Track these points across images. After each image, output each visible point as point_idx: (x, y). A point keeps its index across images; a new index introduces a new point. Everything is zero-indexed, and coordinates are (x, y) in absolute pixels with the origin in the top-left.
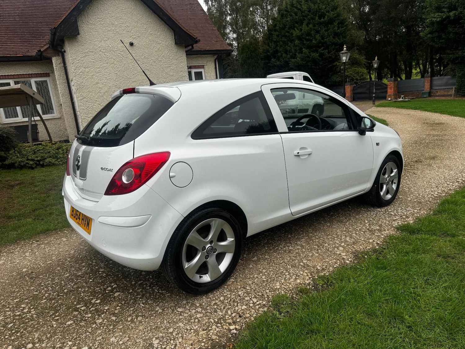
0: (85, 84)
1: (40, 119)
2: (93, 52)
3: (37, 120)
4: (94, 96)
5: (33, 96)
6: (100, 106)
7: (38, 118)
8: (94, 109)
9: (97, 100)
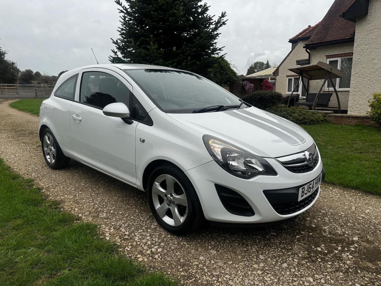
0: (362, 60)
1: (334, 90)
2: (377, 28)
3: (330, 91)
4: (366, 72)
5: (330, 70)
6: (369, 81)
7: (332, 89)
8: (362, 84)
9: (368, 75)
